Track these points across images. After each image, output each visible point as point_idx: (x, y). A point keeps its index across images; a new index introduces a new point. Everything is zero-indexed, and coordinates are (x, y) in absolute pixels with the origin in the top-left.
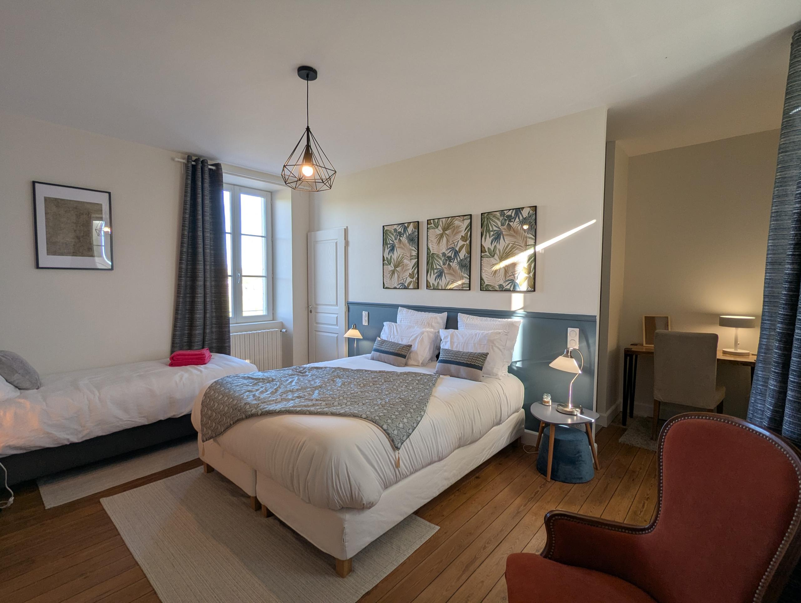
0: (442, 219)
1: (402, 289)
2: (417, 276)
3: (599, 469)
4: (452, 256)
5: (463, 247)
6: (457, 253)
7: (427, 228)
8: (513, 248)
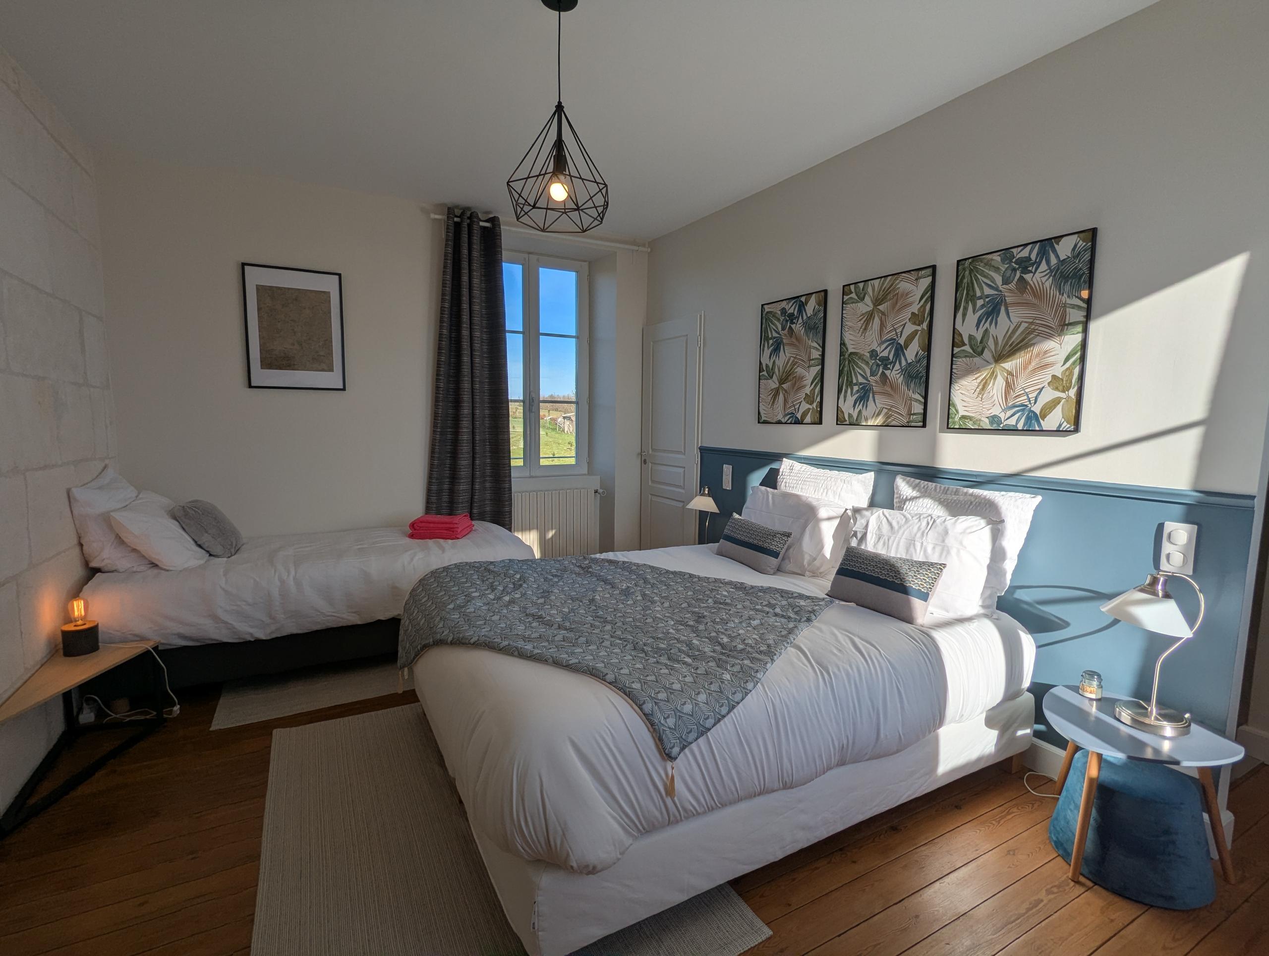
0: (872, 282)
1: (791, 423)
2: (818, 399)
3: (1233, 879)
4: (891, 357)
5: (914, 338)
6: (900, 350)
7: (843, 303)
8: (1028, 332)
